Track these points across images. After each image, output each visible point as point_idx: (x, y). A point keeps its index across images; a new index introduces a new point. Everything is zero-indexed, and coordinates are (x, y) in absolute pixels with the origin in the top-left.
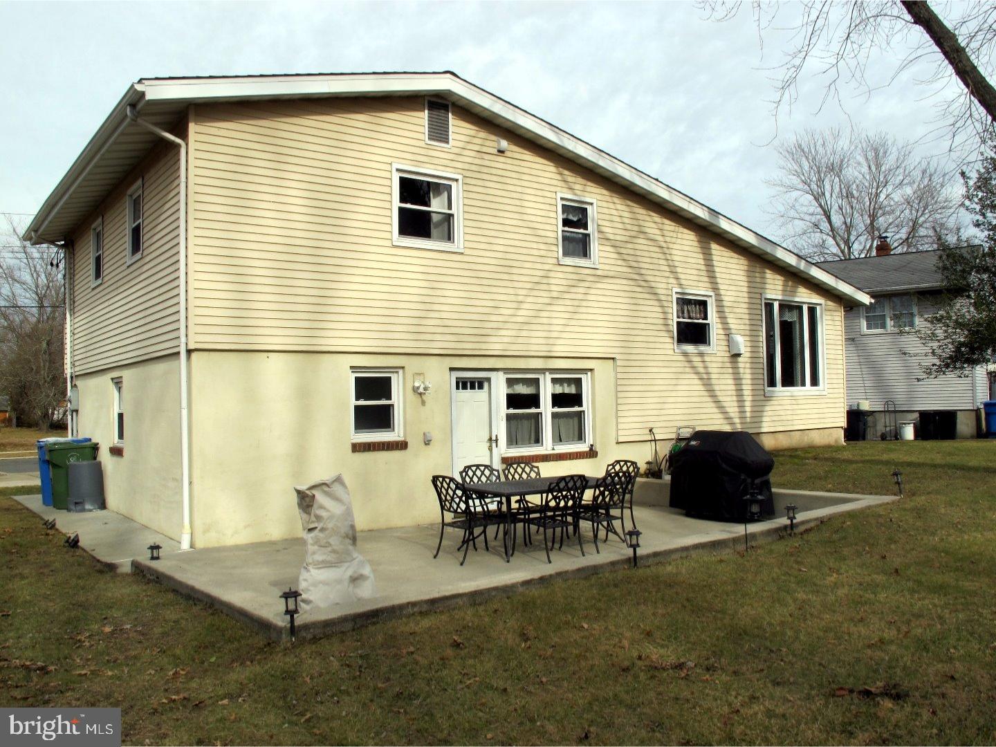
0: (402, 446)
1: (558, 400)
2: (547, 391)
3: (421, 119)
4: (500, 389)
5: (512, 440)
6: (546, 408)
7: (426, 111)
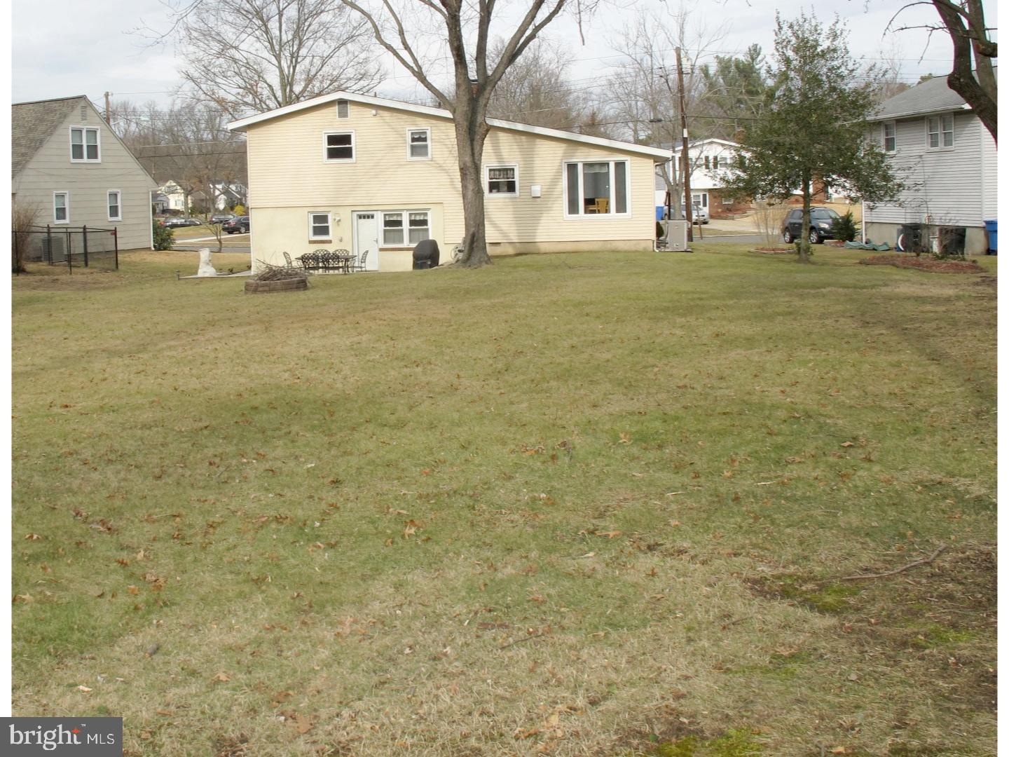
0: (330, 242)
1: (413, 223)
2: (405, 220)
3: (336, 109)
4: (380, 218)
5: (385, 241)
6: (406, 226)
7: (337, 107)
